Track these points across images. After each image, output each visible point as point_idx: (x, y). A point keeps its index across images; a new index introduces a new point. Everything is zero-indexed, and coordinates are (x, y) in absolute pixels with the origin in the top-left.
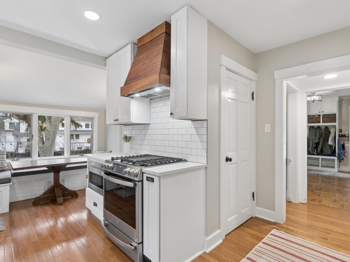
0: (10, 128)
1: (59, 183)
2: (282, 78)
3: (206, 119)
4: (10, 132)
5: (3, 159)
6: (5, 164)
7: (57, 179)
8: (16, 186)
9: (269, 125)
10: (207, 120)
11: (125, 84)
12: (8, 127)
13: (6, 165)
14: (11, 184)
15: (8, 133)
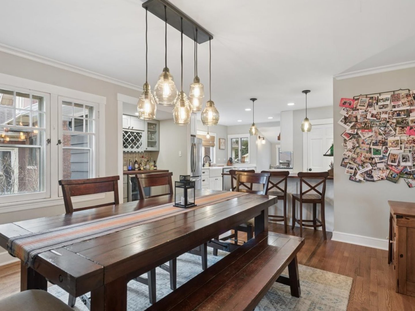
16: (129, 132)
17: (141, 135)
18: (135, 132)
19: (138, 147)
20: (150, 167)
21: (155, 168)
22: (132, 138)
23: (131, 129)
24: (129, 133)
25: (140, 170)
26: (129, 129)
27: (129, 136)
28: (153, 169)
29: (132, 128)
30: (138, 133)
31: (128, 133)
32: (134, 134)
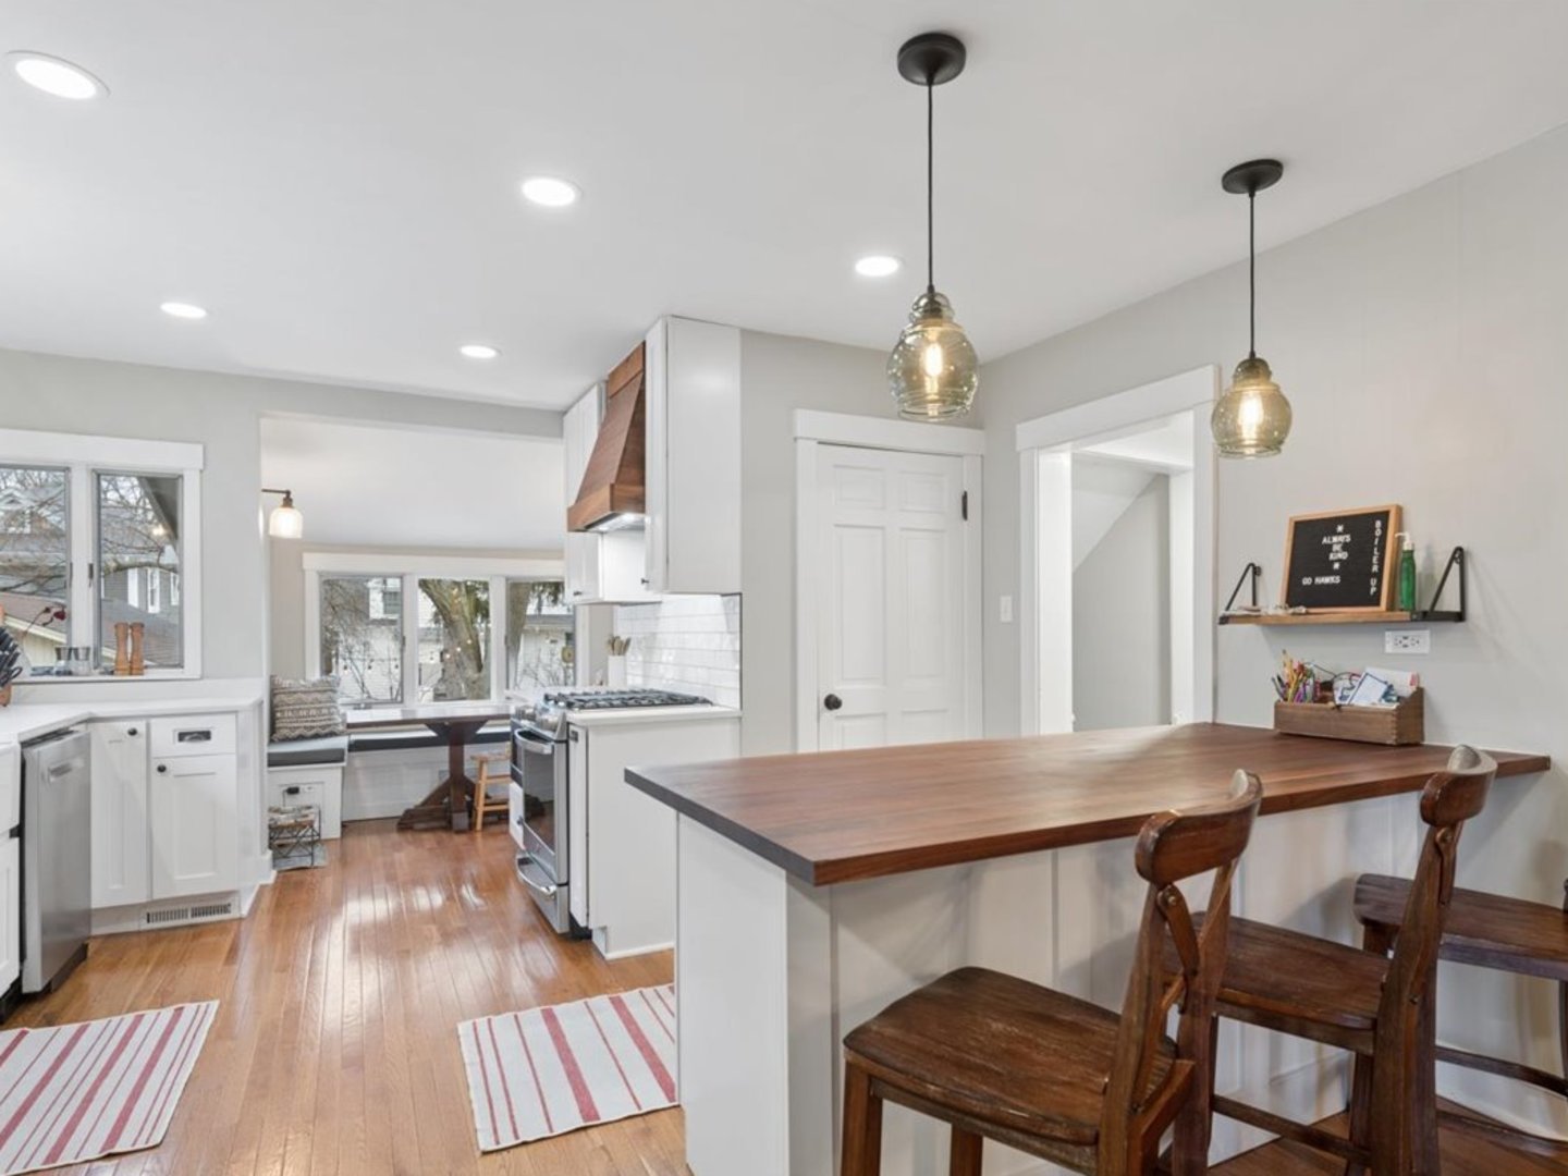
0: (386, 612)
1: (462, 775)
2: (1033, 448)
3: (737, 591)
4: (384, 625)
5: (330, 702)
6: (336, 716)
7: (456, 762)
8: (362, 778)
9: (1010, 598)
10: (740, 594)
11: (577, 501)
12: (381, 611)
13: (340, 720)
14: (344, 764)
15: (379, 630)
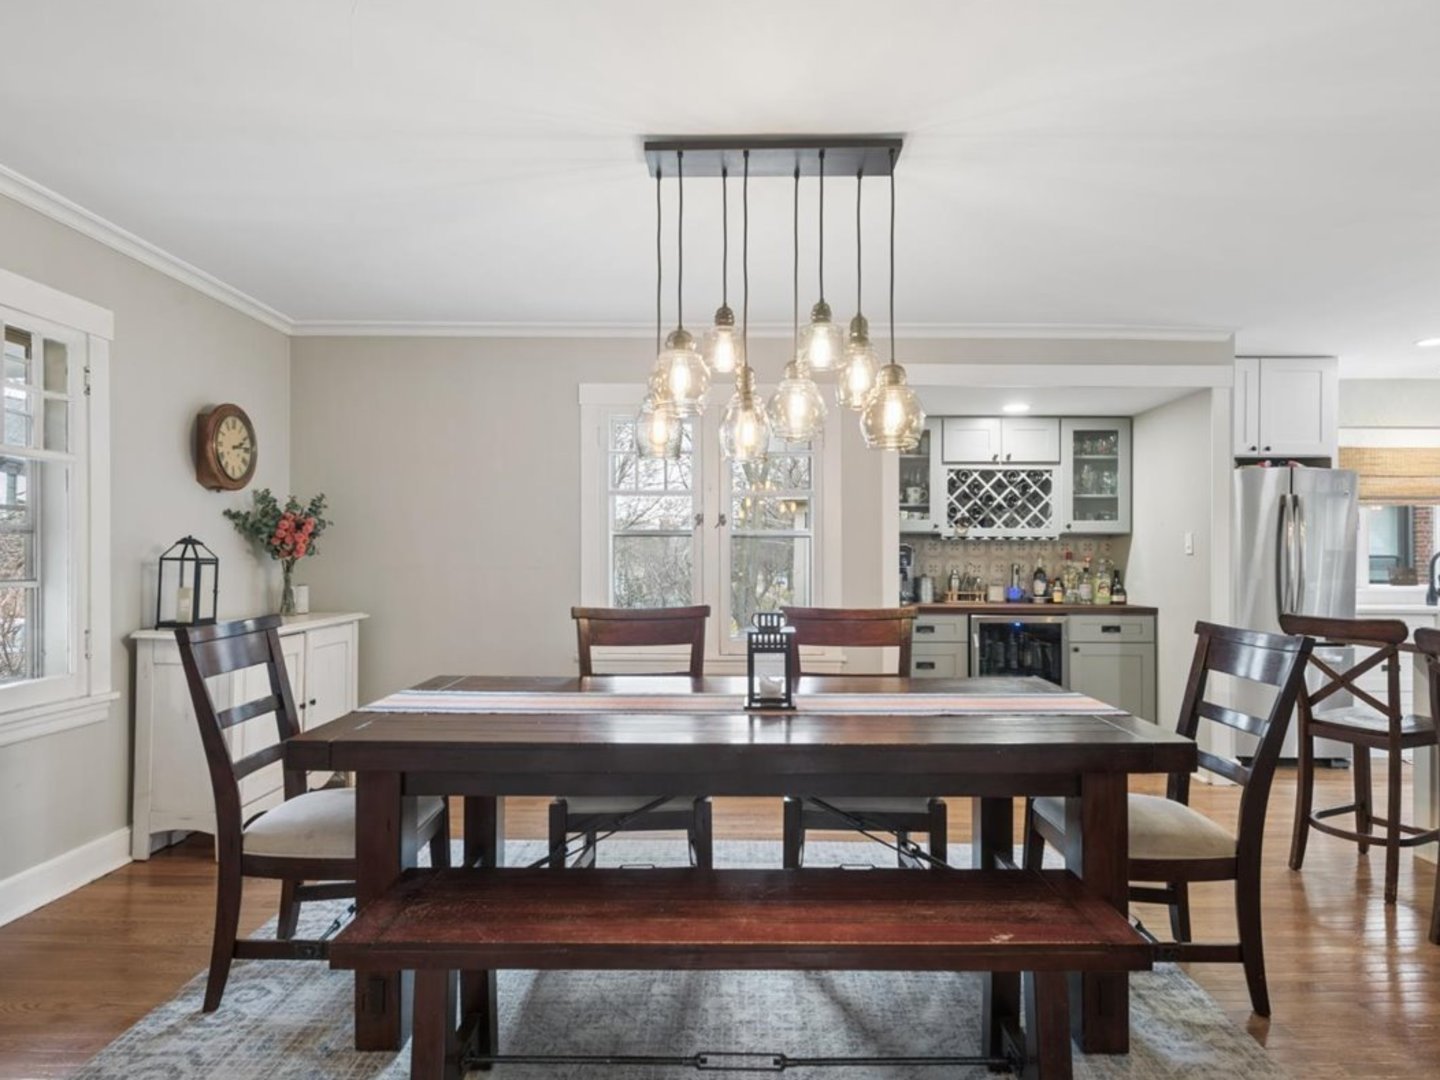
16: (1000, 471)
17: (1047, 480)
18: (1023, 471)
19: (1037, 522)
20: (1092, 592)
21: (1115, 598)
22: (1011, 492)
23: (1003, 463)
24: (1000, 475)
25: (1050, 601)
26: (994, 462)
27: (999, 486)
28: (1107, 602)
29: (1009, 457)
30: (1031, 474)
31: (995, 475)
32: (1019, 479)
